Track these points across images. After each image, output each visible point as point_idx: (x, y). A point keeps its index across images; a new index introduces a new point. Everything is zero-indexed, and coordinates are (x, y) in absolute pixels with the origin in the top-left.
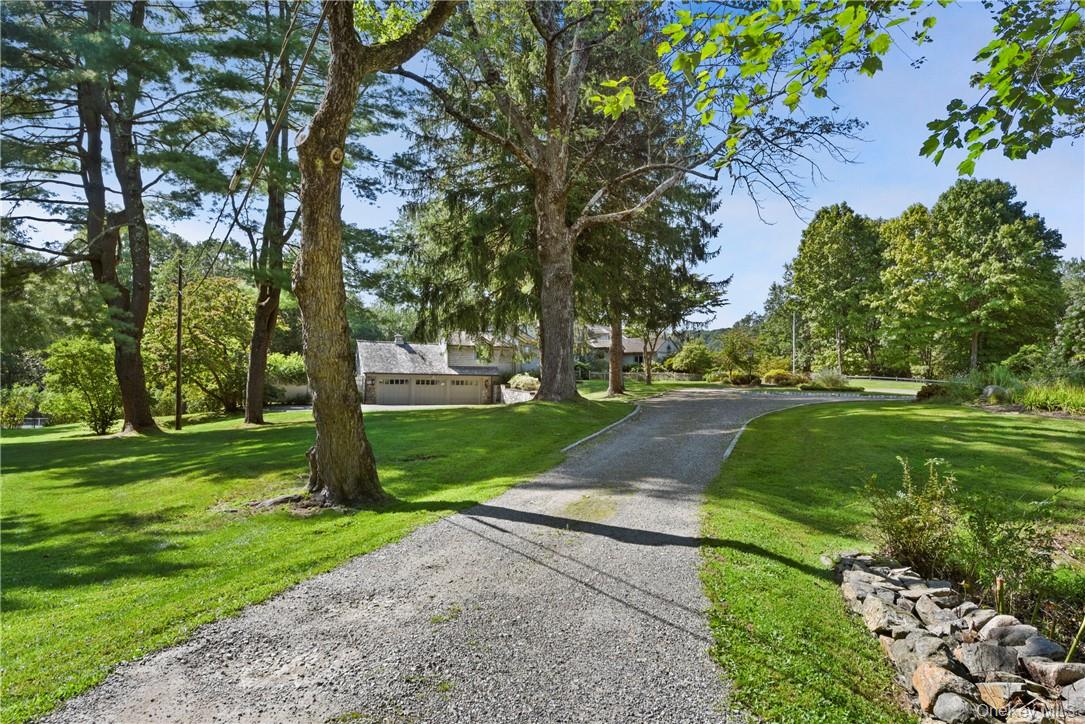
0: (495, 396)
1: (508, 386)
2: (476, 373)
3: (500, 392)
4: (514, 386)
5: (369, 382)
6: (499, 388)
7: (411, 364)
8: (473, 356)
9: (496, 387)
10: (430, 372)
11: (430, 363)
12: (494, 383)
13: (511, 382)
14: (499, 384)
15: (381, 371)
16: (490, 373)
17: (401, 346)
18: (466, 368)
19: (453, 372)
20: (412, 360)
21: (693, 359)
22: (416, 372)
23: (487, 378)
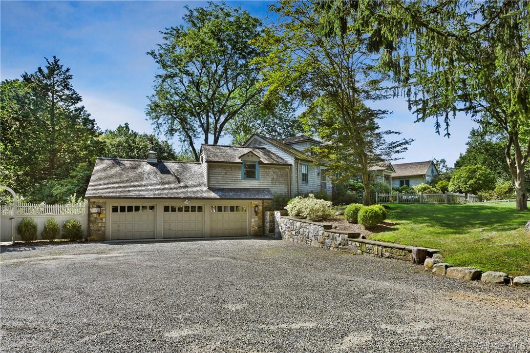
0: (268, 225)
1: (285, 214)
2: (243, 196)
3: (273, 221)
4: (294, 212)
5: (94, 210)
6: (272, 215)
7: (159, 186)
8: (240, 174)
9: (268, 213)
10: (182, 195)
11: (186, 184)
12: (265, 209)
13: (289, 207)
14: (272, 209)
15: (111, 195)
16: (261, 196)
17: (153, 164)
18: (231, 190)
19: (213, 195)
20: (162, 181)
21: (479, 179)
22: (164, 196)
23: (256, 202)
